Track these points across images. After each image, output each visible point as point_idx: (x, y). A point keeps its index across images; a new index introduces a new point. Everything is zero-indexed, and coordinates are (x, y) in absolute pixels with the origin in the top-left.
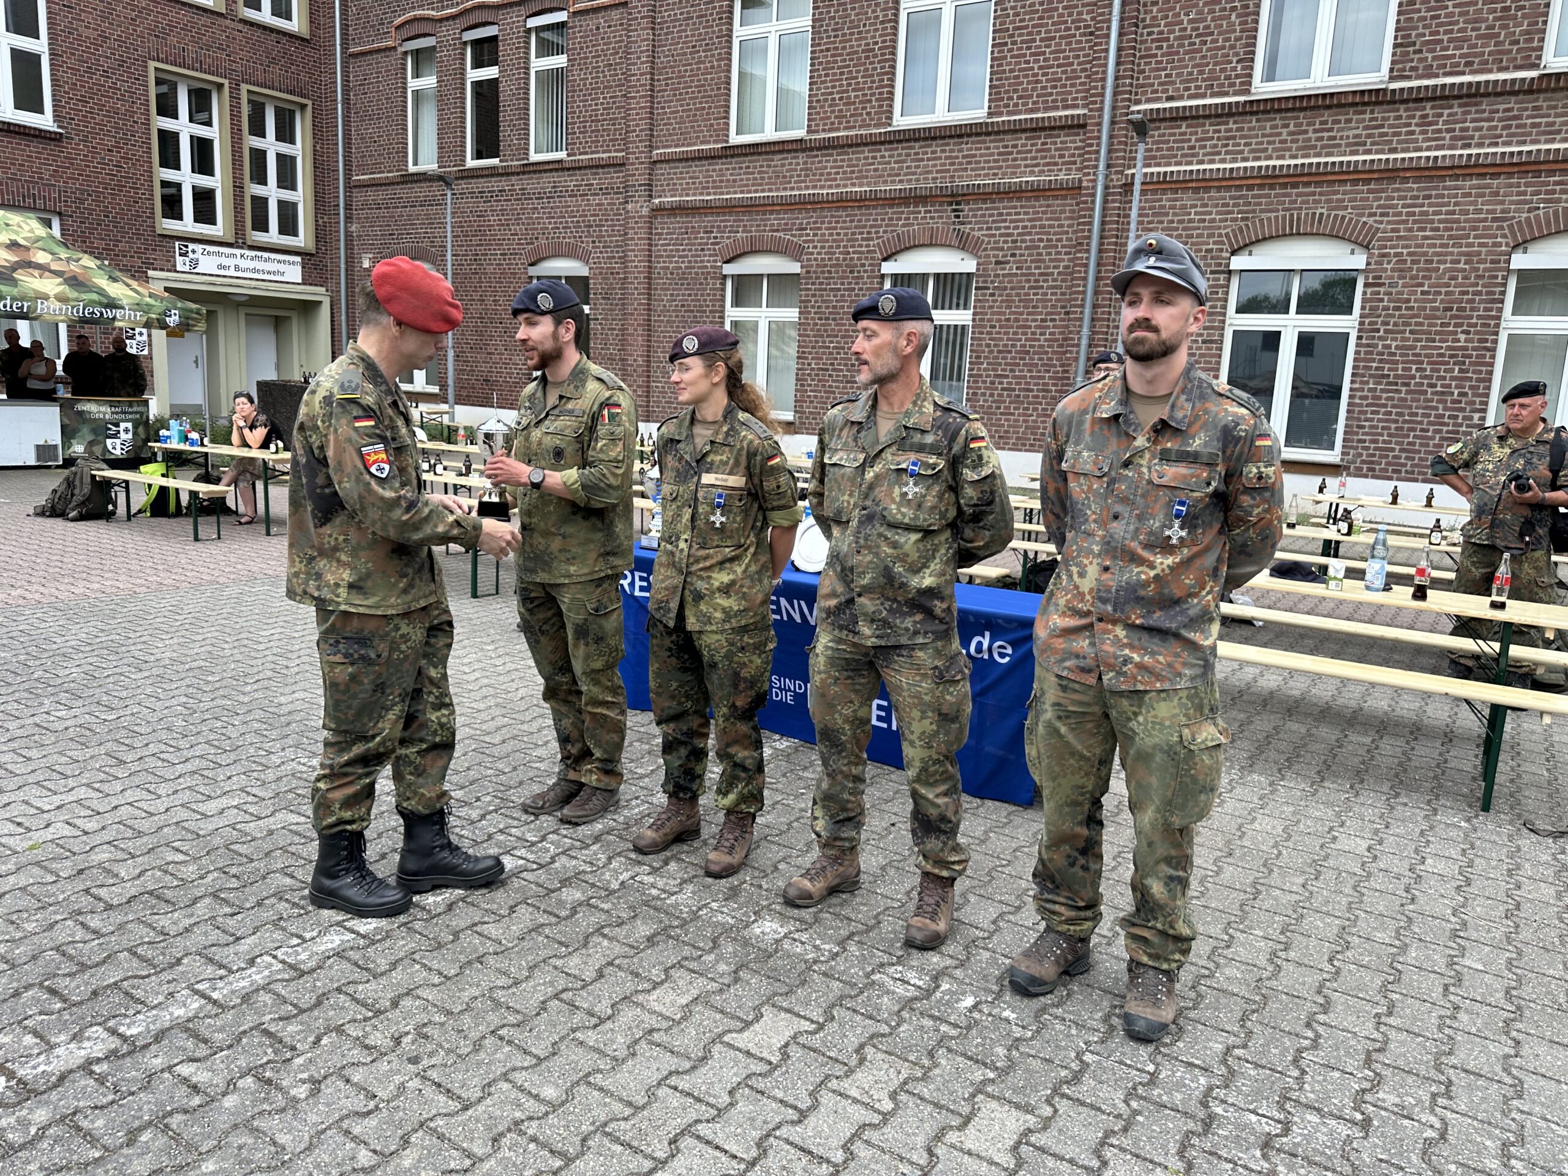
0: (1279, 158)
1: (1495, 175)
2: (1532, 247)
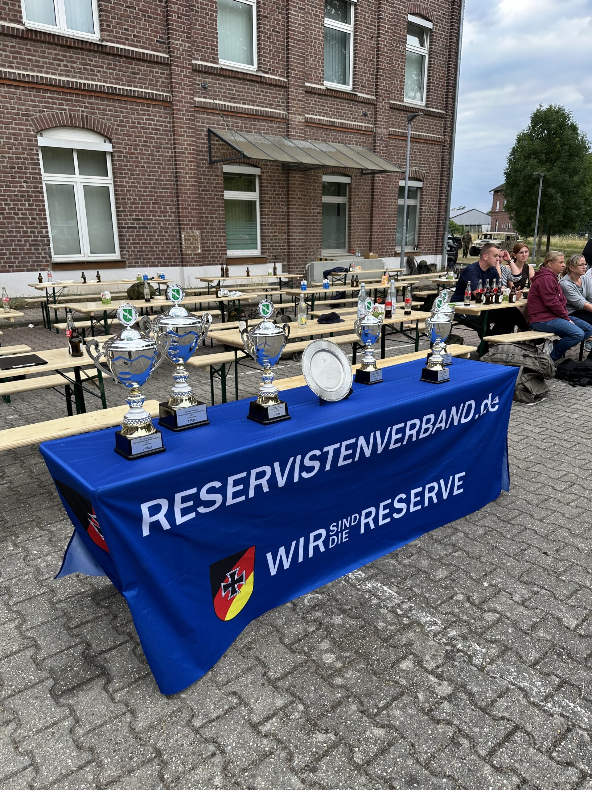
1: (16, 87)
2: (44, 134)
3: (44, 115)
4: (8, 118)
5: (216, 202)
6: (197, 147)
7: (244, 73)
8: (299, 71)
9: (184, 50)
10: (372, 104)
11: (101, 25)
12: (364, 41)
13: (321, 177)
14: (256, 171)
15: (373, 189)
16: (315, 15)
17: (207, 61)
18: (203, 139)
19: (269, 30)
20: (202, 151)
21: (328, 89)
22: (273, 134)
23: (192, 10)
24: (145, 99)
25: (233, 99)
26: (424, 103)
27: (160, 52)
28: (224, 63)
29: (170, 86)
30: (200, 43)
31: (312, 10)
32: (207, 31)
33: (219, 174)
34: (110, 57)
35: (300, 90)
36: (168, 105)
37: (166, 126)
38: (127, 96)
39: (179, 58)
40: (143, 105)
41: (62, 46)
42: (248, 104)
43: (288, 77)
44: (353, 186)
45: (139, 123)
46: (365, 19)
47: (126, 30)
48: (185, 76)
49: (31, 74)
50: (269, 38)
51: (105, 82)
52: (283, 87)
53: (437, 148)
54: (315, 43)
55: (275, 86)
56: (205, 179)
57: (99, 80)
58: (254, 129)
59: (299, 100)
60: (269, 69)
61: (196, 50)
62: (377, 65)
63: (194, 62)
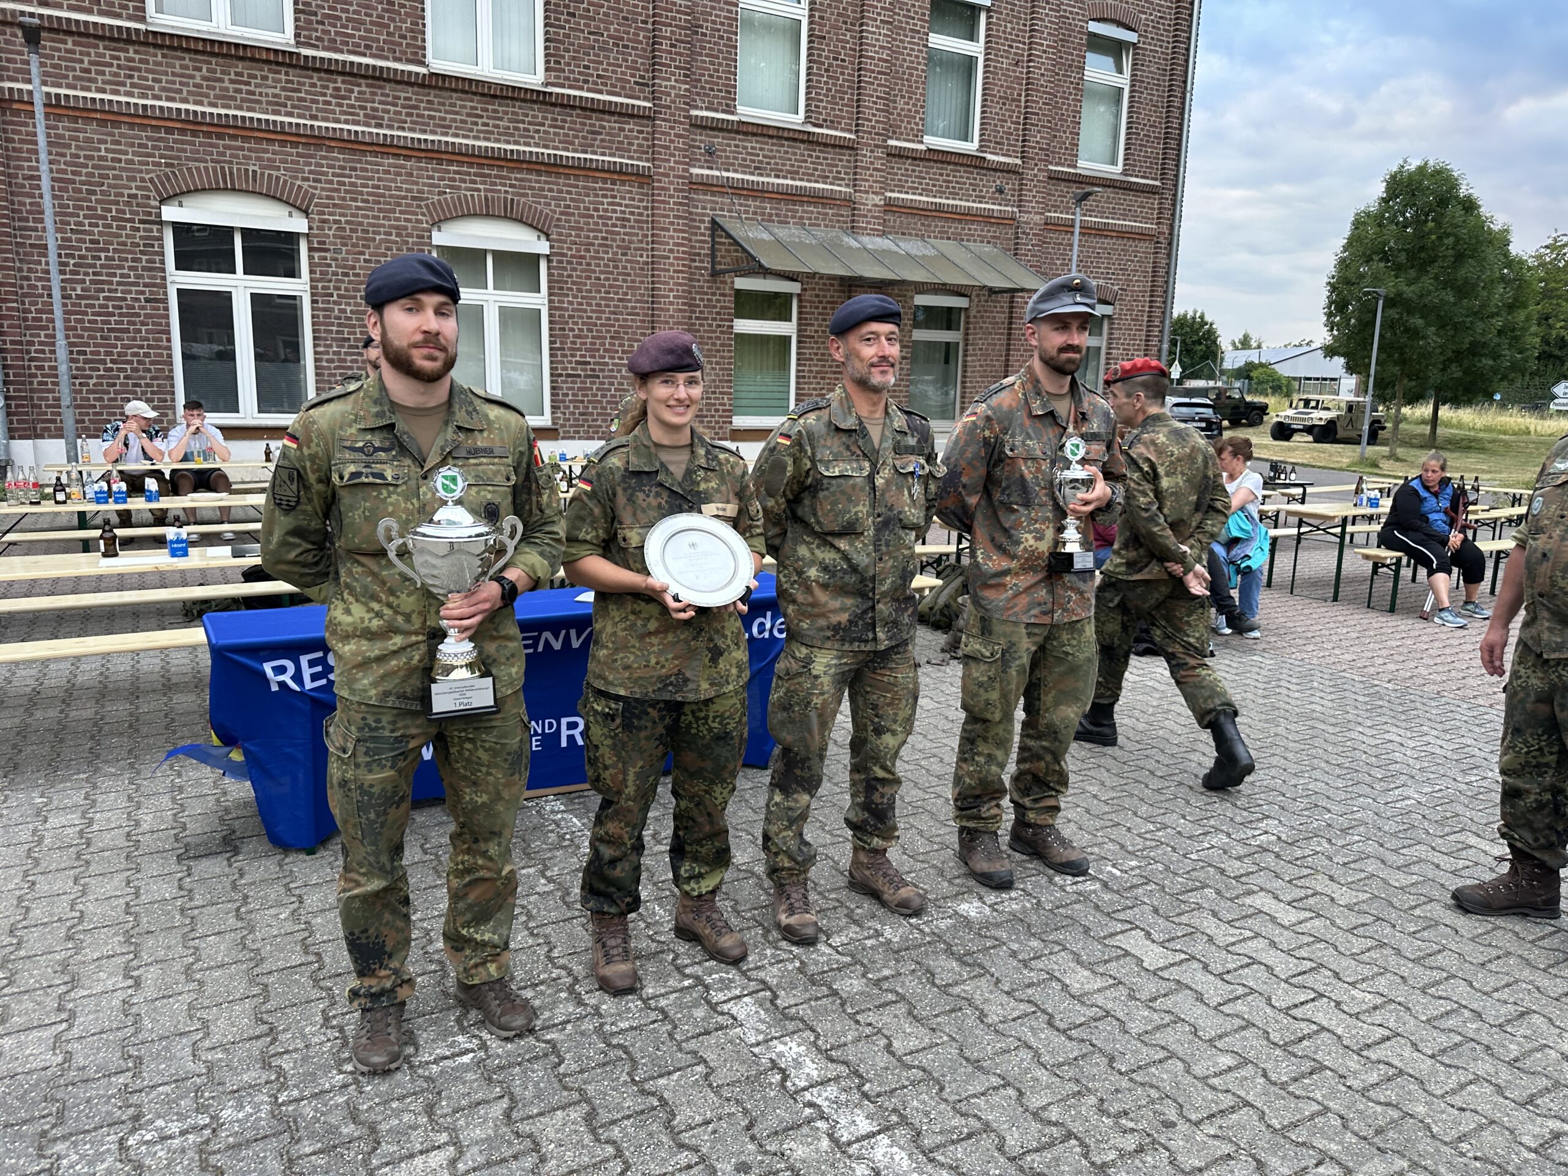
0: (196, 103)
1: (407, 158)
2: (444, 227)
3: (446, 199)
4: (389, 204)
5: (718, 338)
6: (692, 247)
7: (778, 128)
8: (877, 122)
9: (677, 96)
10: (1015, 173)
11: (547, 62)
12: (1002, 69)
13: (912, 298)
14: (794, 288)
15: (1011, 318)
16: (912, 30)
17: (716, 110)
18: (703, 235)
19: (827, 58)
20: (699, 254)
21: (930, 150)
22: (826, 226)
23: (697, 33)
24: (609, 171)
25: (758, 170)
26: (1120, 168)
27: (638, 98)
28: (746, 112)
29: (652, 152)
30: (707, 82)
31: (908, 23)
32: (720, 64)
33: (727, 292)
34: (557, 109)
35: (879, 153)
36: (645, 180)
37: (640, 214)
38: (579, 168)
39: (670, 107)
40: (605, 180)
41: (483, 95)
42: (785, 178)
43: (857, 131)
44: (973, 313)
45: (596, 210)
46: (1004, 32)
47: (586, 67)
48: (676, 135)
49: (430, 137)
50: (827, 70)
51: (546, 147)
52: (848, 148)
53: (1144, 247)
54: (911, 75)
55: (834, 146)
56: (702, 300)
57: (537, 145)
58: (793, 217)
59: (875, 169)
60: (825, 120)
61: (698, 94)
62: (1026, 107)
63: (694, 113)
